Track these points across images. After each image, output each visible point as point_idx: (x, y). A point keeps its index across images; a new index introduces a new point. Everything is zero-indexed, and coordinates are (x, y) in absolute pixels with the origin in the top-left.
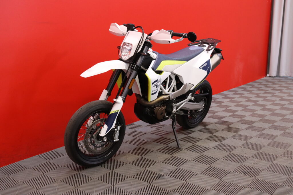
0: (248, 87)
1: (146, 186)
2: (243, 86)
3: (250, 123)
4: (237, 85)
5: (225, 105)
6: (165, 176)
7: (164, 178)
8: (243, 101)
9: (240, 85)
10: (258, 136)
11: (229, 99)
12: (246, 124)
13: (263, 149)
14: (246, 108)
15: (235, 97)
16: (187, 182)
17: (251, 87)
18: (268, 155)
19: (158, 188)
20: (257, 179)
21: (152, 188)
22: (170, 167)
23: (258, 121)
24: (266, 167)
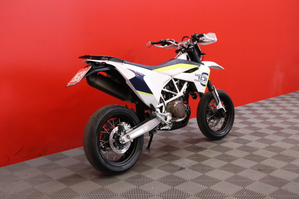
0: (287, 97)
1: (168, 175)
2: (282, 96)
3: (278, 129)
4: (276, 95)
5: (259, 113)
6: (187, 169)
7: (185, 170)
8: (278, 110)
9: (280, 95)
10: (283, 141)
11: (264, 107)
12: (274, 130)
13: (284, 152)
14: (279, 116)
15: (270, 106)
16: (205, 174)
17: (291, 97)
18: (288, 157)
19: (178, 177)
20: (270, 175)
21: (173, 177)
22: (193, 162)
23: (287, 128)
24: (282, 166)
